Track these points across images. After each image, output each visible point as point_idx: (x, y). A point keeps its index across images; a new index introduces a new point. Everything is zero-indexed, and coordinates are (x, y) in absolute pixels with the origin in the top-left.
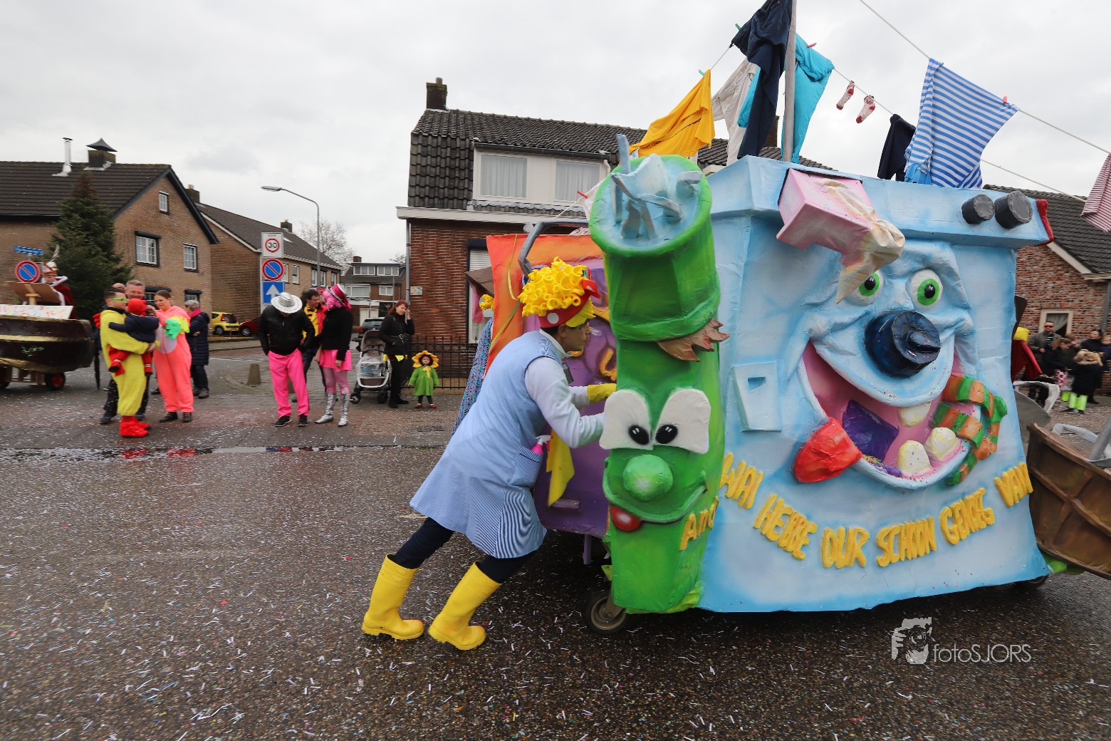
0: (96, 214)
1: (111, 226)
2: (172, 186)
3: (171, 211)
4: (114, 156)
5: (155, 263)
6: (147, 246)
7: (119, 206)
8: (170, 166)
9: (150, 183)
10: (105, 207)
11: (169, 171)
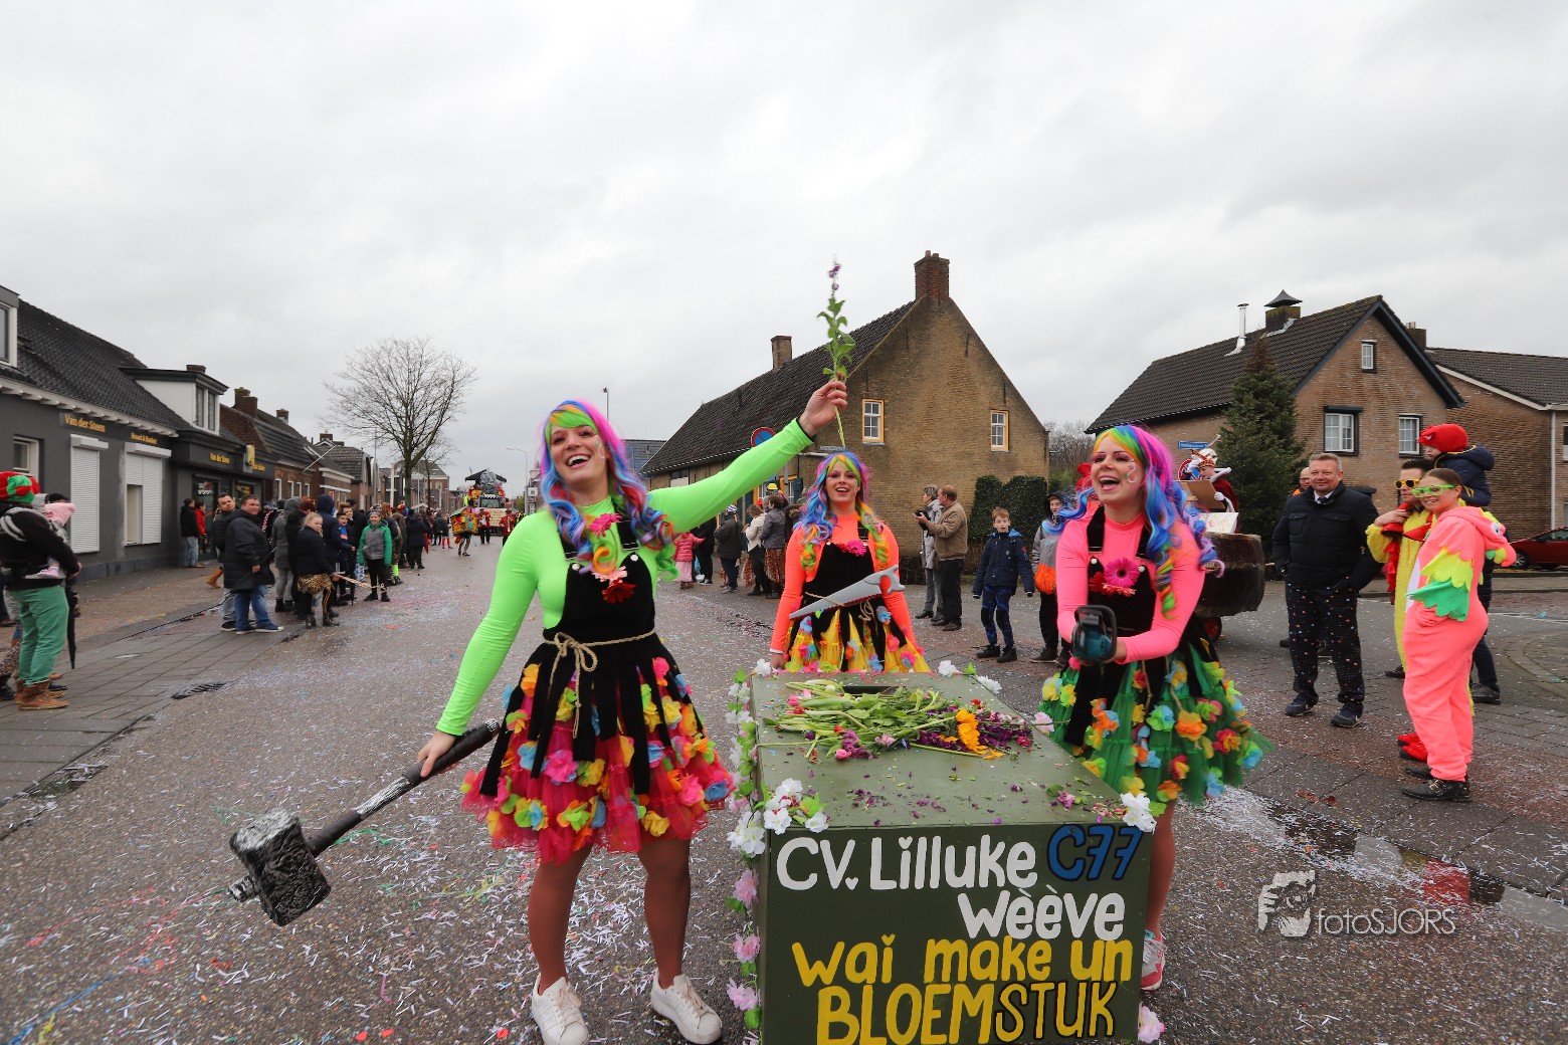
0: (1273, 389)
1: (1292, 404)
2: (1382, 328)
3: (1379, 367)
4: (1299, 308)
5: (1352, 450)
6: (1341, 427)
7: (1304, 374)
8: (1380, 298)
9: (1348, 331)
10: (1284, 380)
11: (1379, 305)
